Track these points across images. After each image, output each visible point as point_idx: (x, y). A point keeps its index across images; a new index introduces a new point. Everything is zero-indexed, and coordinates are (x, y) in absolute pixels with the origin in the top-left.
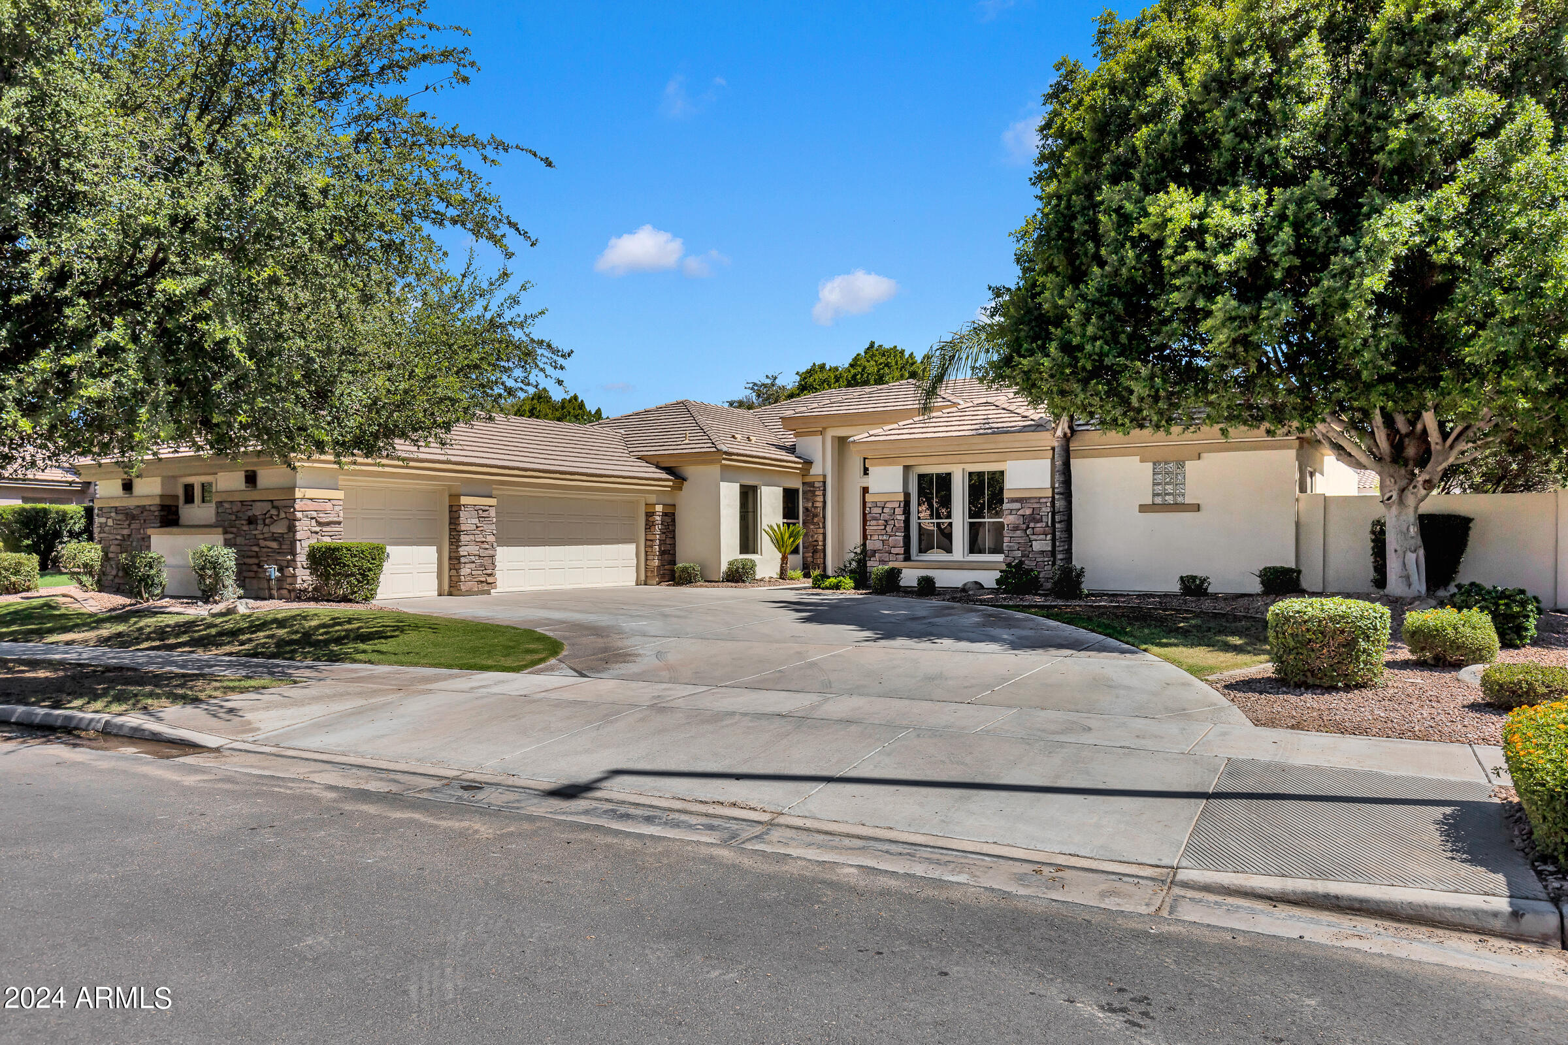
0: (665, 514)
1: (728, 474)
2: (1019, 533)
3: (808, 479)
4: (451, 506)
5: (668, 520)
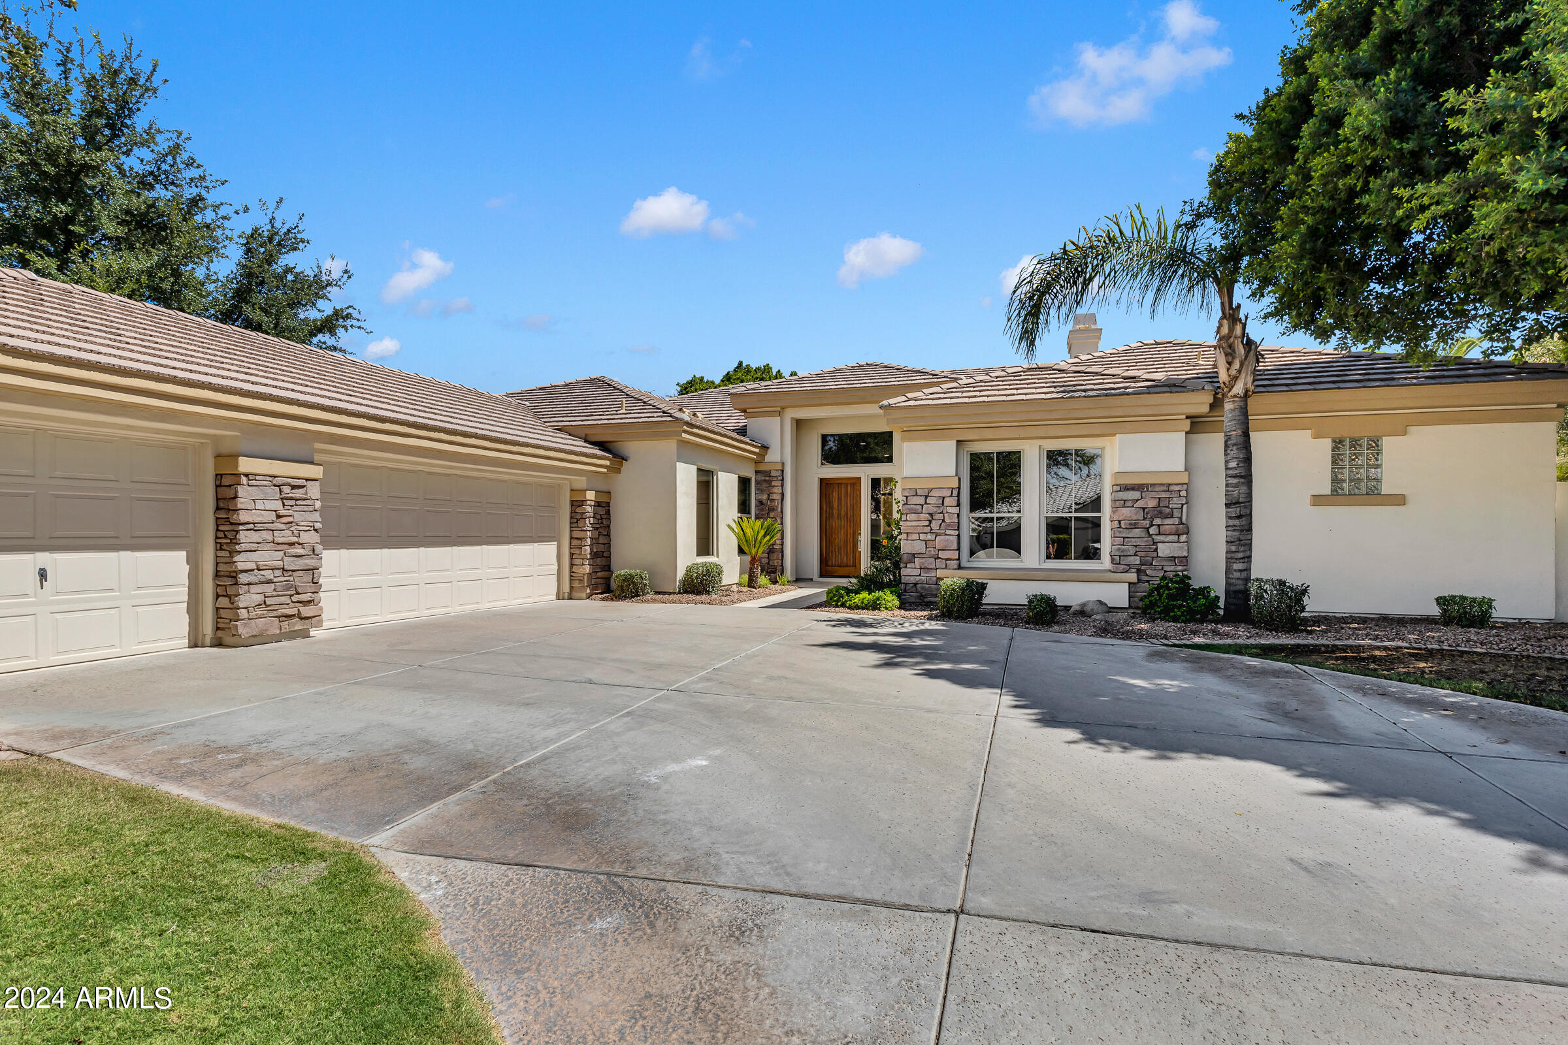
0: (598, 504)
1: (686, 451)
2: (1137, 533)
3: (762, 467)
4: (219, 476)
5: (602, 511)
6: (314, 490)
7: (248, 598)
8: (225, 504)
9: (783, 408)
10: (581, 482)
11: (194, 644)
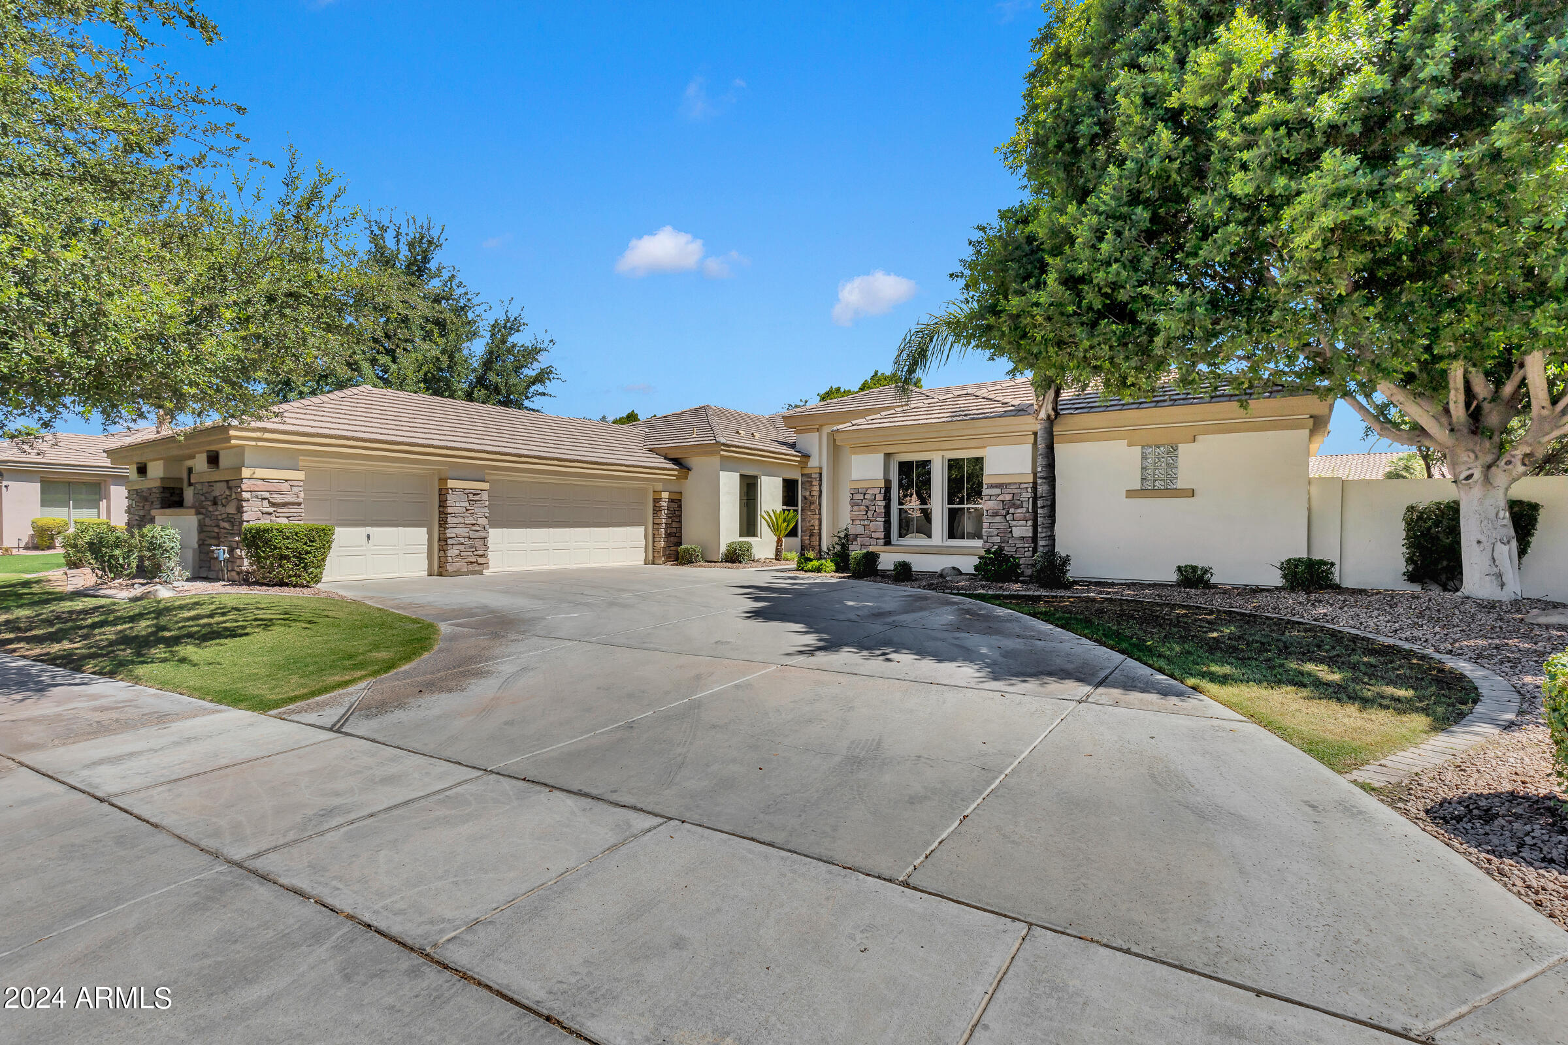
0: (671, 501)
1: (728, 464)
2: (998, 519)
3: (806, 471)
4: (440, 490)
5: (674, 505)
6: (485, 496)
7: (452, 552)
8: (443, 504)
9: (821, 426)
10: (659, 486)
11: (430, 575)
